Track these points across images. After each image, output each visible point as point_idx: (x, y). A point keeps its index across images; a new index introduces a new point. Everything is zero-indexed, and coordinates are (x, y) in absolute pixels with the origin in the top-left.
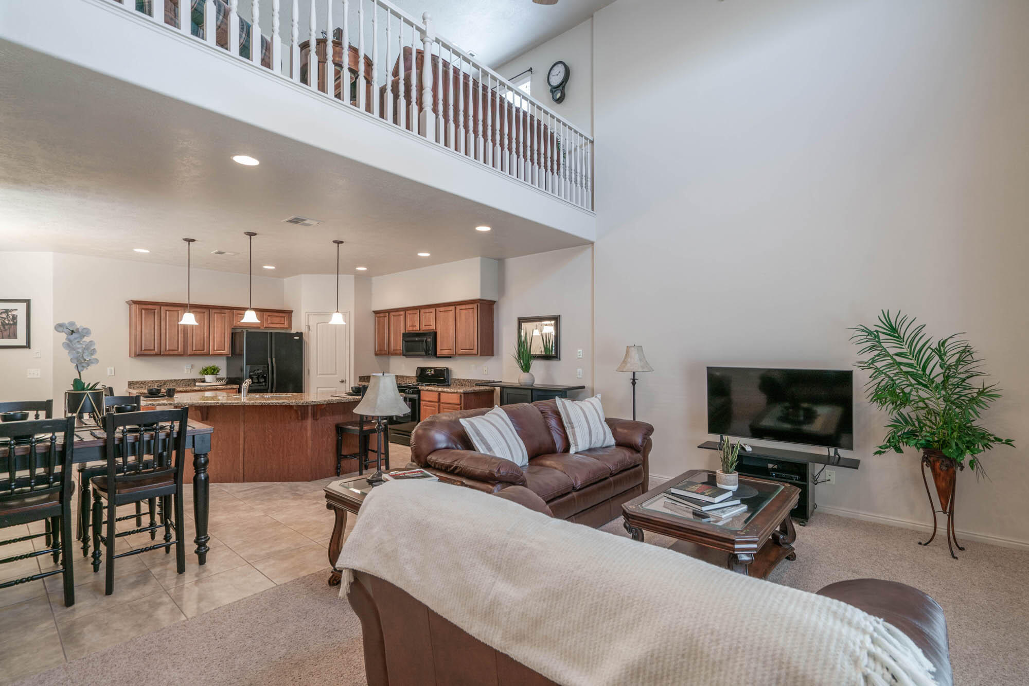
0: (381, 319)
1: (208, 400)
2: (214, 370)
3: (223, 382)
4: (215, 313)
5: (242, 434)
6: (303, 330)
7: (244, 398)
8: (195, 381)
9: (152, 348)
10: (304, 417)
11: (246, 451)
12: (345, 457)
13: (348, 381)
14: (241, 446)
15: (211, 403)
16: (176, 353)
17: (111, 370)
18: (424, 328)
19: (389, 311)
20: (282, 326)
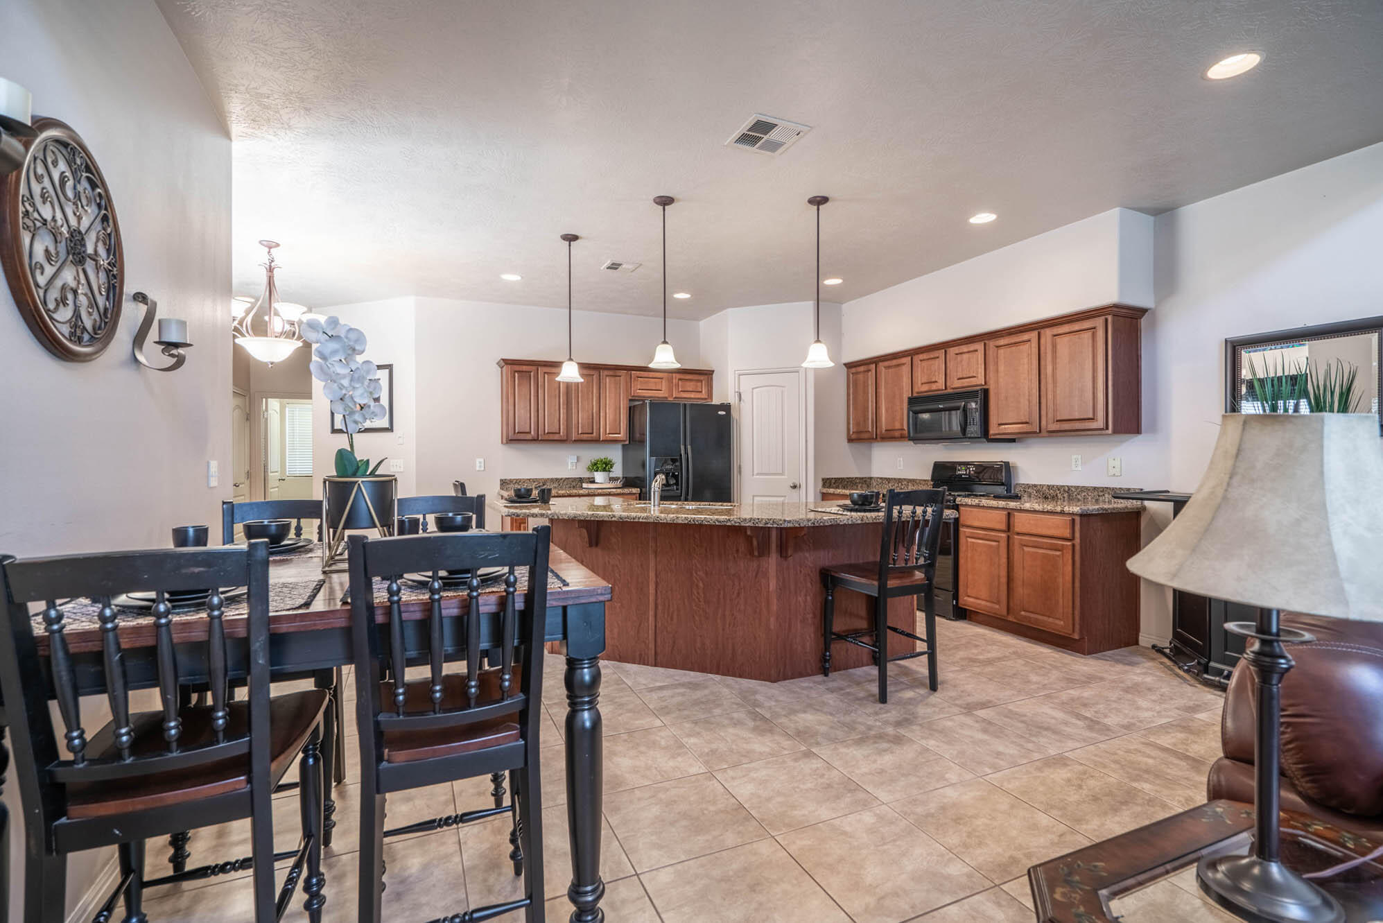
0: (861, 377)
1: (597, 510)
2: (606, 464)
3: (619, 484)
4: (607, 376)
5: (652, 575)
6: (731, 399)
7: (655, 510)
8: (581, 480)
9: (528, 430)
10: (763, 551)
11: (660, 607)
12: (841, 637)
13: (803, 486)
14: (652, 598)
15: (603, 516)
16: (556, 437)
17: (480, 463)
18: (956, 384)
19: (876, 361)
20: (698, 395)
